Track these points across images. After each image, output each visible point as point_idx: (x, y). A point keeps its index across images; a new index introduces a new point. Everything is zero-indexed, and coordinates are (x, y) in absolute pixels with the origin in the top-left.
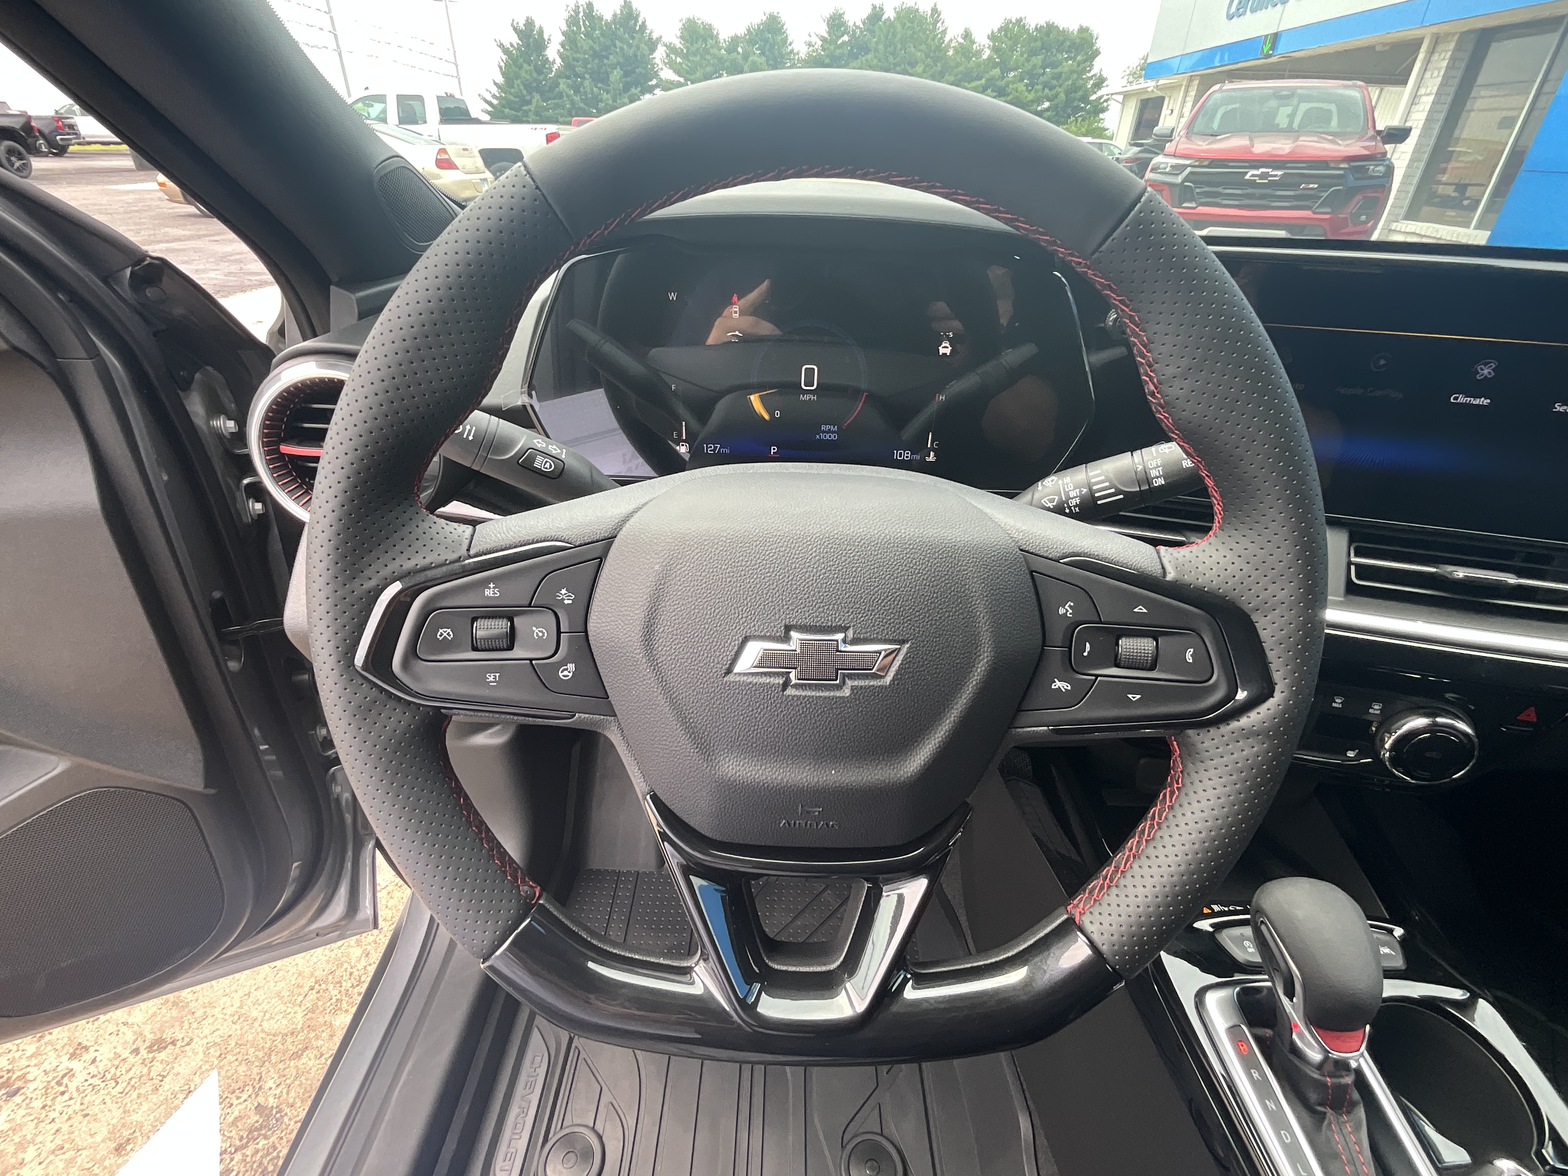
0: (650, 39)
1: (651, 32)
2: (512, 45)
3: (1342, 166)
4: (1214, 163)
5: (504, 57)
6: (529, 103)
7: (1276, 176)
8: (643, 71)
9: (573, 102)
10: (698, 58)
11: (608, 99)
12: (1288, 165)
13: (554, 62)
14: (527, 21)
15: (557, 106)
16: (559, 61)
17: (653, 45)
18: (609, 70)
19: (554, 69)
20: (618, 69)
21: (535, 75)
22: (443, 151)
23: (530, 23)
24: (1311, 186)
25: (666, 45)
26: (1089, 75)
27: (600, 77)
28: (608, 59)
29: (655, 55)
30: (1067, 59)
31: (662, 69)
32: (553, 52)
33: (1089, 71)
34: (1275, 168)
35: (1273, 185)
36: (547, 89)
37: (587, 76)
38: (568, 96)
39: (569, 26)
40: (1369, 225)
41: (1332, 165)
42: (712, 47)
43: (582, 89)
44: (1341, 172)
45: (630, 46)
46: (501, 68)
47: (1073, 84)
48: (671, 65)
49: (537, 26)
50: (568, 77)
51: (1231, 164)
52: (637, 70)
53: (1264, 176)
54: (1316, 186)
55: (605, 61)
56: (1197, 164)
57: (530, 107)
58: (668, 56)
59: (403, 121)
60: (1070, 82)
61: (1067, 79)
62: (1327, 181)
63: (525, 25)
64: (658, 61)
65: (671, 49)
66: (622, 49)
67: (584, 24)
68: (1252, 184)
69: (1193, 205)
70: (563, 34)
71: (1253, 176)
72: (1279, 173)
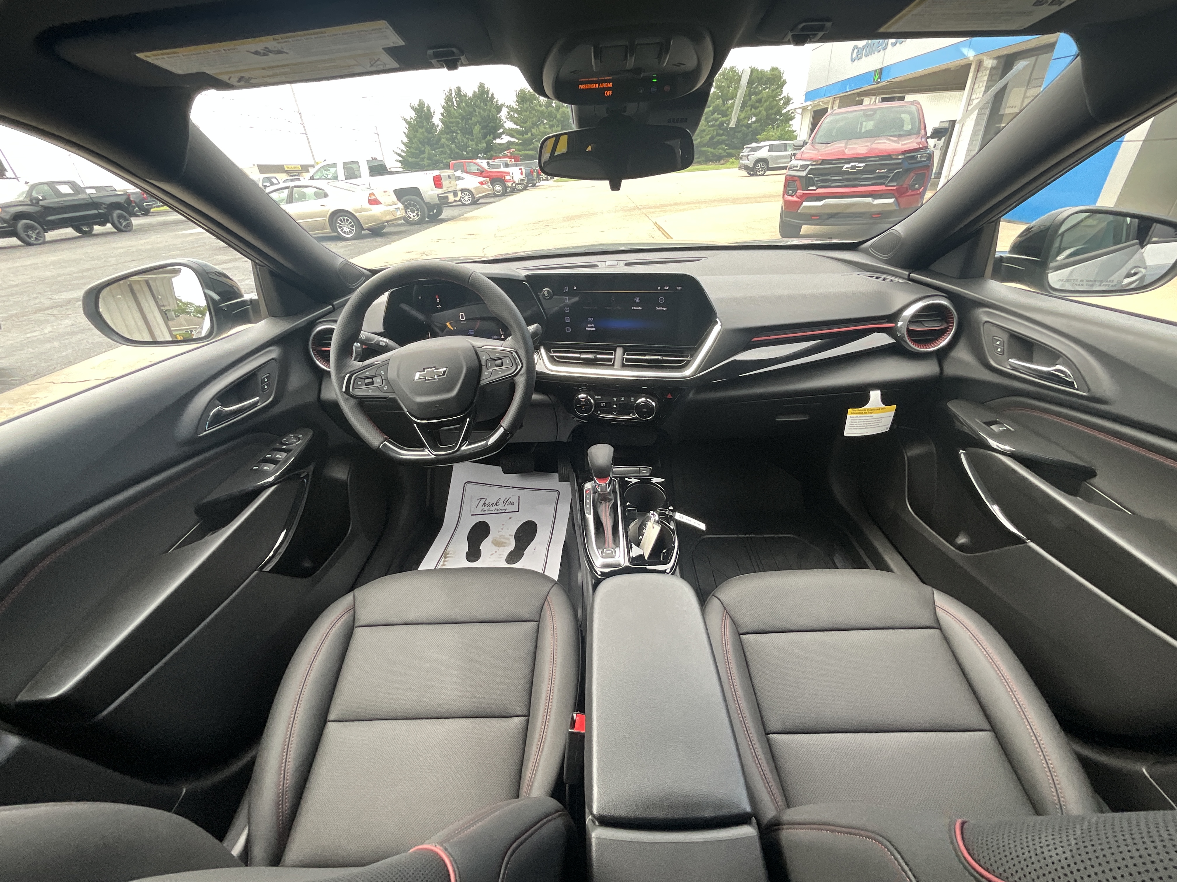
0: (497, 105)
1: (497, 100)
2: (411, 118)
3: (900, 157)
4: (823, 162)
5: (407, 126)
6: (423, 152)
7: (860, 167)
8: (494, 125)
9: (451, 149)
10: (528, 113)
11: (472, 145)
12: (868, 159)
13: (438, 126)
14: (420, 102)
15: (442, 153)
16: (441, 125)
17: (499, 109)
18: (472, 126)
19: (438, 130)
20: (478, 125)
21: (426, 134)
22: (372, 194)
23: (421, 104)
24: (882, 171)
25: (507, 107)
26: (780, 97)
27: (468, 132)
28: (471, 120)
29: (500, 114)
30: (765, 89)
31: (505, 122)
32: (437, 120)
33: (780, 95)
34: (859, 162)
35: (859, 172)
36: (434, 142)
37: (459, 132)
38: (448, 146)
39: (446, 102)
40: (921, 190)
41: (894, 157)
42: (536, 106)
43: (456, 141)
44: (901, 161)
45: (484, 110)
46: (405, 133)
47: (770, 103)
48: (511, 118)
49: (426, 105)
50: (447, 134)
51: (834, 162)
52: (490, 125)
53: (854, 167)
54: (886, 170)
55: (470, 121)
56: (814, 163)
57: (424, 155)
58: (509, 113)
60: (768, 103)
61: (765, 101)
62: (891, 167)
63: (418, 105)
64: (503, 118)
65: (511, 109)
66: (479, 113)
67: (456, 100)
68: (847, 173)
69: (814, 188)
70: (443, 107)
71: (847, 168)
72: (863, 165)
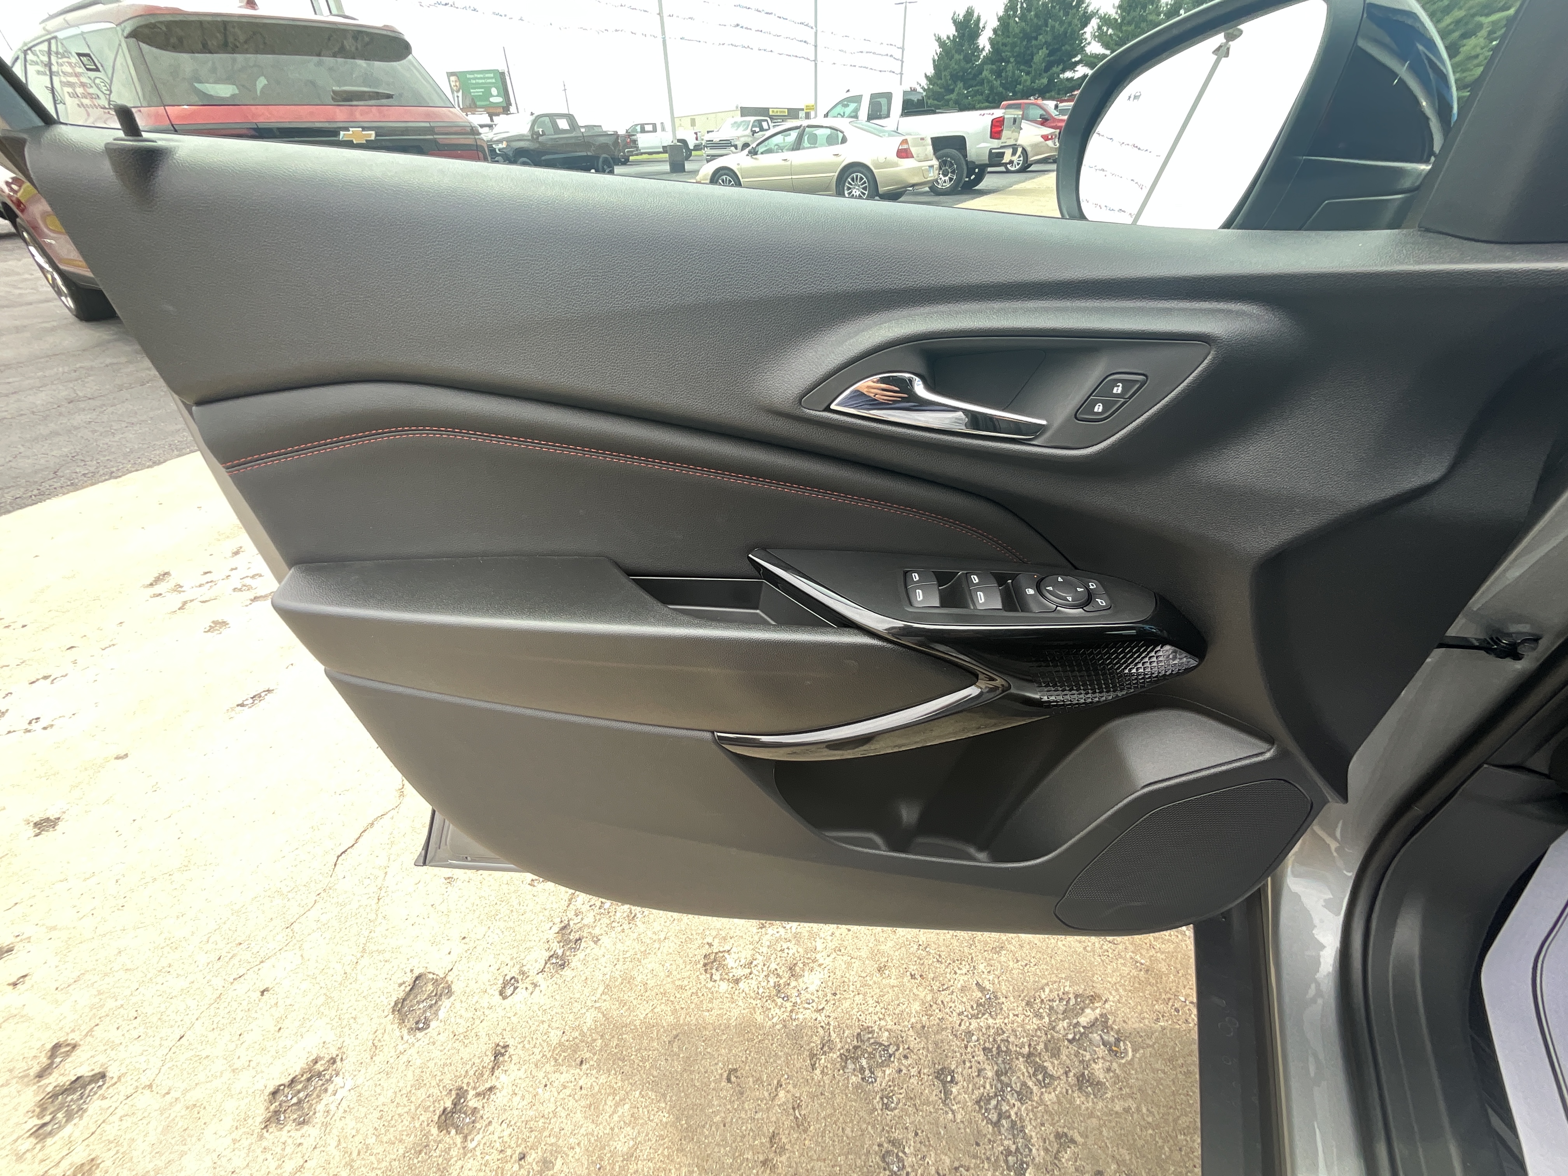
0: (1085, 12)
1: (1088, 6)
2: (948, 38)
5: (939, 50)
6: (952, 91)
8: (1069, 48)
9: (992, 88)
10: (1133, 26)
11: (1026, 81)
13: (983, 49)
14: (967, 11)
15: (977, 93)
16: (988, 47)
17: (1086, 19)
18: (1035, 51)
19: (982, 57)
20: (1044, 49)
21: (963, 64)
22: (905, 141)
23: (969, 13)
25: (1100, 18)
27: (1025, 60)
28: (1036, 39)
29: (1086, 30)
31: (1089, 43)
32: (984, 42)
36: (971, 76)
37: (1012, 60)
38: (989, 82)
39: (1006, 11)
42: (1150, 13)
43: (1003, 74)
45: (1062, 23)
46: (934, 61)
48: (1101, 37)
49: (976, 15)
50: (993, 63)
52: (1063, 48)
55: (1034, 42)
57: (952, 96)
58: (1100, 28)
59: (870, 118)
63: (964, 17)
64: (1088, 36)
65: (1106, 21)
66: (1053, 27)
67: (1022, 7)
70: (999, 19)
